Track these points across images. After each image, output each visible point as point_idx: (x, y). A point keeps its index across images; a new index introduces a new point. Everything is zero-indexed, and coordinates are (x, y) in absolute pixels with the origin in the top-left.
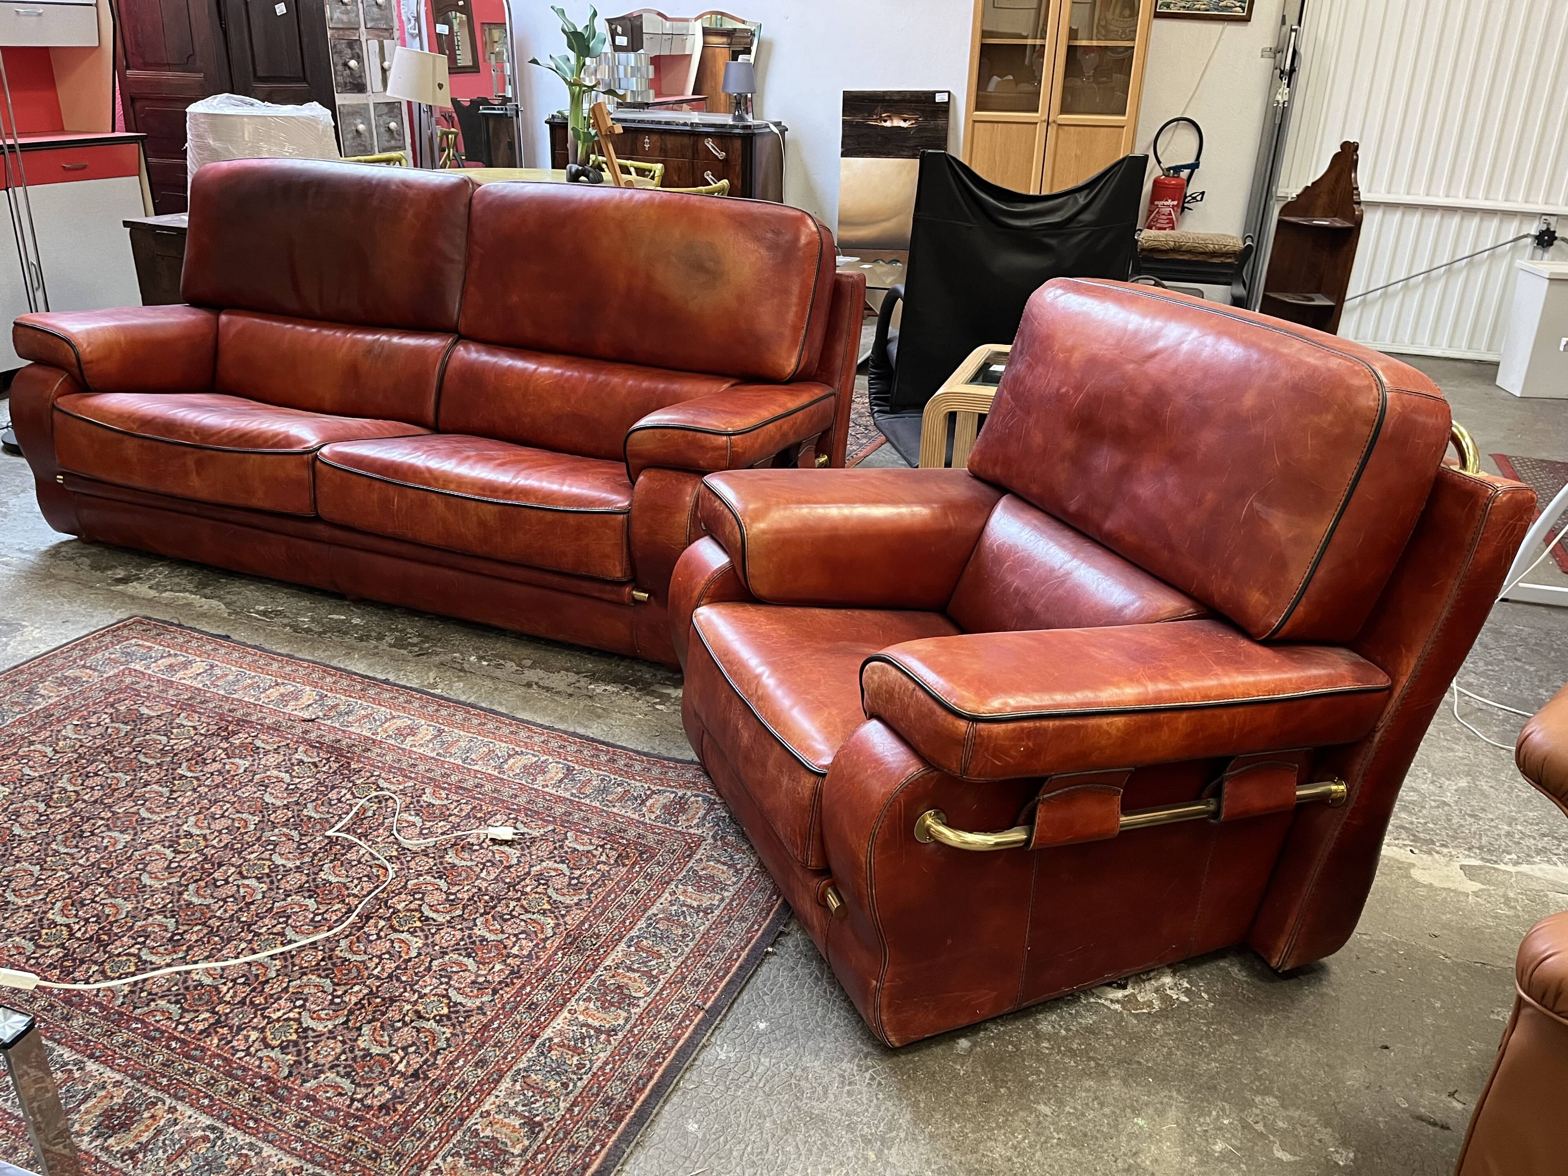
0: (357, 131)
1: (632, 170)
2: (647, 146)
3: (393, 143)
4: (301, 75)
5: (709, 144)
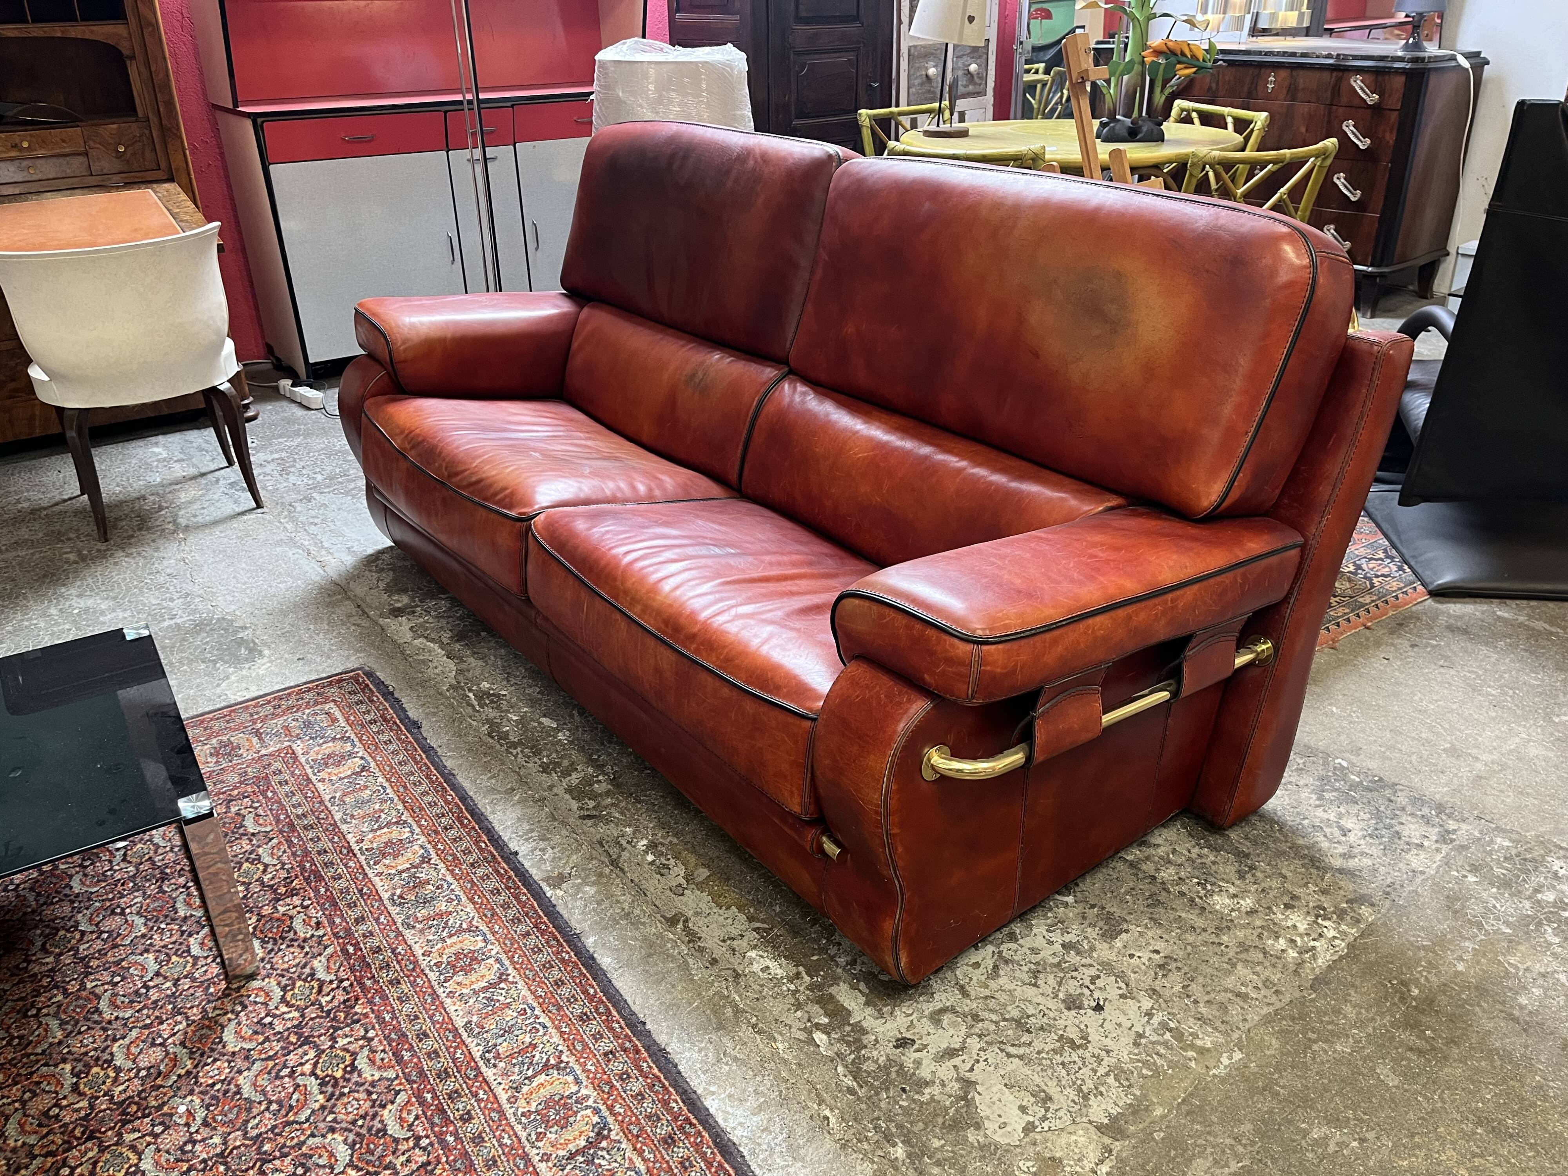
0: (927, 76)
1: (1229, 120)
2: (1270, 86)
3: (971, 88)
4: (855, 13)
5: (1357, 83)
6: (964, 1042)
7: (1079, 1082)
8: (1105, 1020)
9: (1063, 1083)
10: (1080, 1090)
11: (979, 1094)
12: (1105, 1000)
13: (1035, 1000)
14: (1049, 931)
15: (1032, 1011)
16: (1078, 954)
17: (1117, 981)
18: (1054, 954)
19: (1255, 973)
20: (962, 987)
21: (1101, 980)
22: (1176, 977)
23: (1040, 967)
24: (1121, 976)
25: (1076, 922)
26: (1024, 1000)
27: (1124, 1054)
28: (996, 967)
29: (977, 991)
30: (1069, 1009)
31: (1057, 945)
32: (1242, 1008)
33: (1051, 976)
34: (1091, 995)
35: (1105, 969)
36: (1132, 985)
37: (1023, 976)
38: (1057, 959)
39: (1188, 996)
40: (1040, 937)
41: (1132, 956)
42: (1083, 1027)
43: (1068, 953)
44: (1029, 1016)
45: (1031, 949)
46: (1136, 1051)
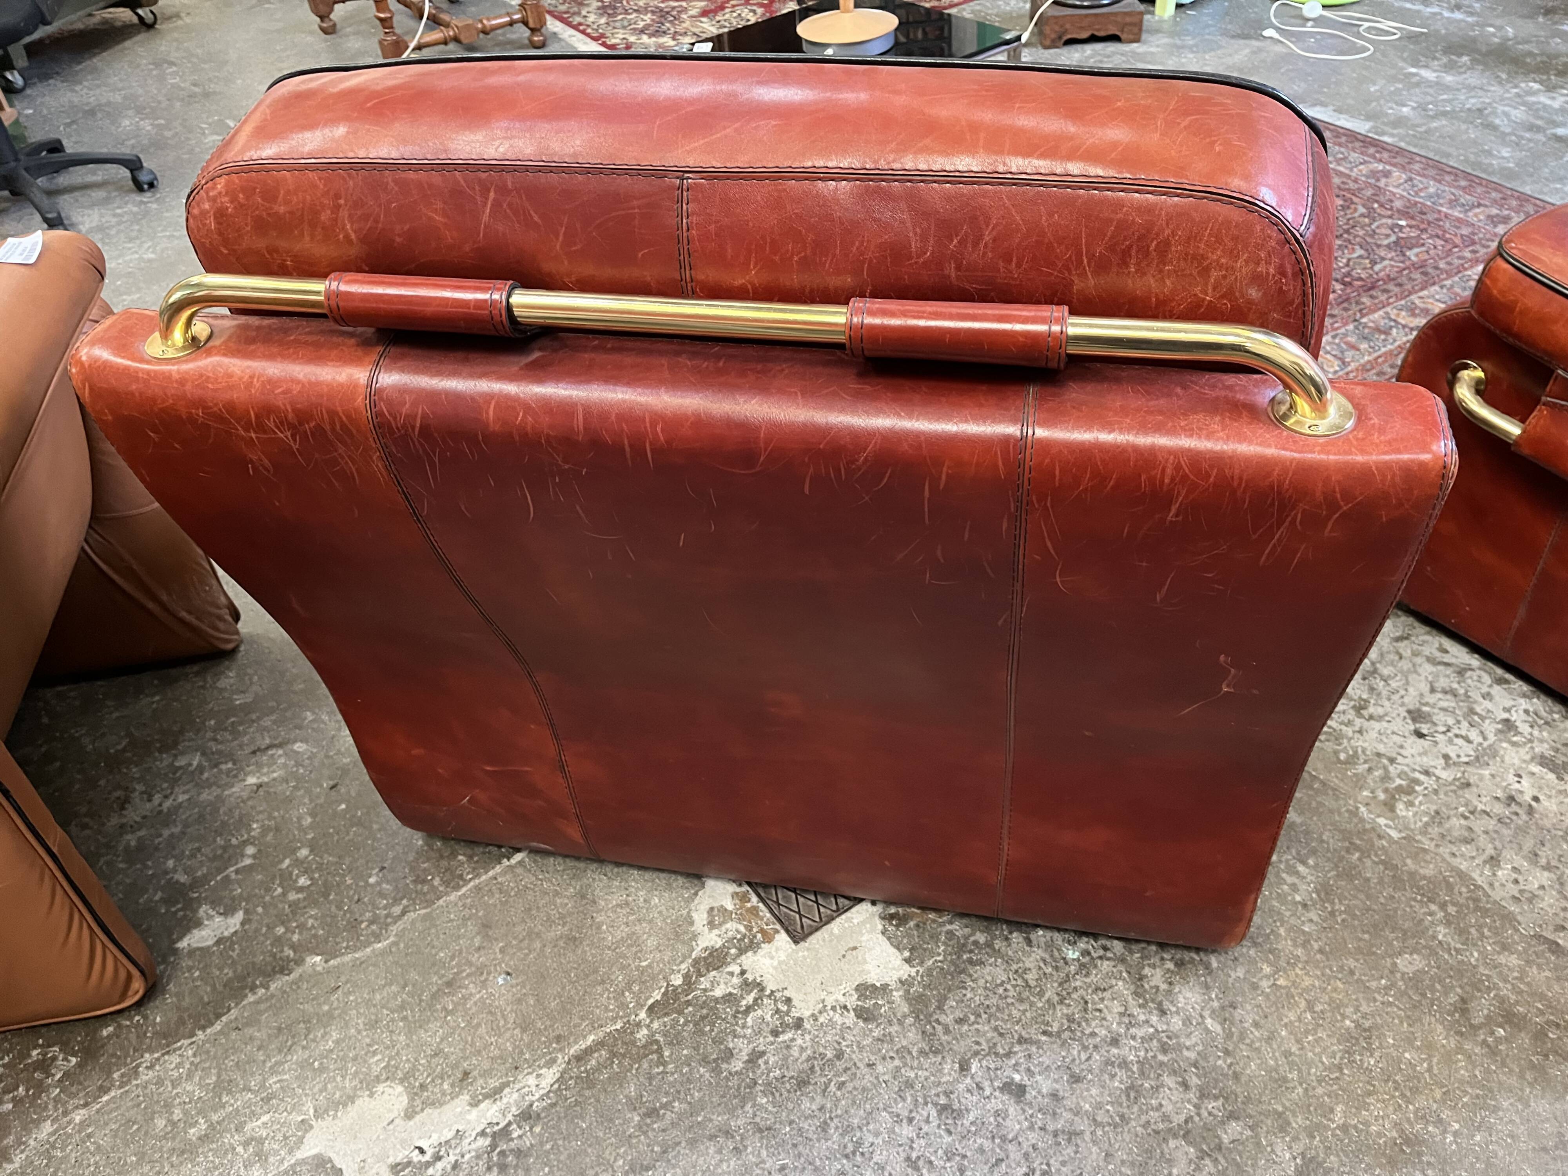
8: (1404, 737)
12: (1436, 742)
13: (1411, 689)
14: (1526, 712)
15: (1394, 684)
16: (1500, 731)
17: (1469, 756)
18: (1489, 711)
19: (1542, 887)
20: (1407, 638)
21: (1465, 744)
22: (1499, 809)
23: (1463, 698)
24: (1478, 760)
25: (1554, 737)
26: (1407, 680)
27: (1360, 743)
28: (1447, 665)
29: (1405, 648)
30: (1409, 712)
31: (1506, 716)
32: (1473, 858)
33: (1453, 704)
34: (1436, 732)
35: (1484, 749)
36: (1469, 769)
37: (1443, 683)
38: (1484, 713)
39: (1472, 813)
40: (1512, 703)
41: (1520, 776)
42: (1387, 718)
43: (1498, 723)
44: (1385, 681)
45: (1489, 694)
46: (1368, 753)
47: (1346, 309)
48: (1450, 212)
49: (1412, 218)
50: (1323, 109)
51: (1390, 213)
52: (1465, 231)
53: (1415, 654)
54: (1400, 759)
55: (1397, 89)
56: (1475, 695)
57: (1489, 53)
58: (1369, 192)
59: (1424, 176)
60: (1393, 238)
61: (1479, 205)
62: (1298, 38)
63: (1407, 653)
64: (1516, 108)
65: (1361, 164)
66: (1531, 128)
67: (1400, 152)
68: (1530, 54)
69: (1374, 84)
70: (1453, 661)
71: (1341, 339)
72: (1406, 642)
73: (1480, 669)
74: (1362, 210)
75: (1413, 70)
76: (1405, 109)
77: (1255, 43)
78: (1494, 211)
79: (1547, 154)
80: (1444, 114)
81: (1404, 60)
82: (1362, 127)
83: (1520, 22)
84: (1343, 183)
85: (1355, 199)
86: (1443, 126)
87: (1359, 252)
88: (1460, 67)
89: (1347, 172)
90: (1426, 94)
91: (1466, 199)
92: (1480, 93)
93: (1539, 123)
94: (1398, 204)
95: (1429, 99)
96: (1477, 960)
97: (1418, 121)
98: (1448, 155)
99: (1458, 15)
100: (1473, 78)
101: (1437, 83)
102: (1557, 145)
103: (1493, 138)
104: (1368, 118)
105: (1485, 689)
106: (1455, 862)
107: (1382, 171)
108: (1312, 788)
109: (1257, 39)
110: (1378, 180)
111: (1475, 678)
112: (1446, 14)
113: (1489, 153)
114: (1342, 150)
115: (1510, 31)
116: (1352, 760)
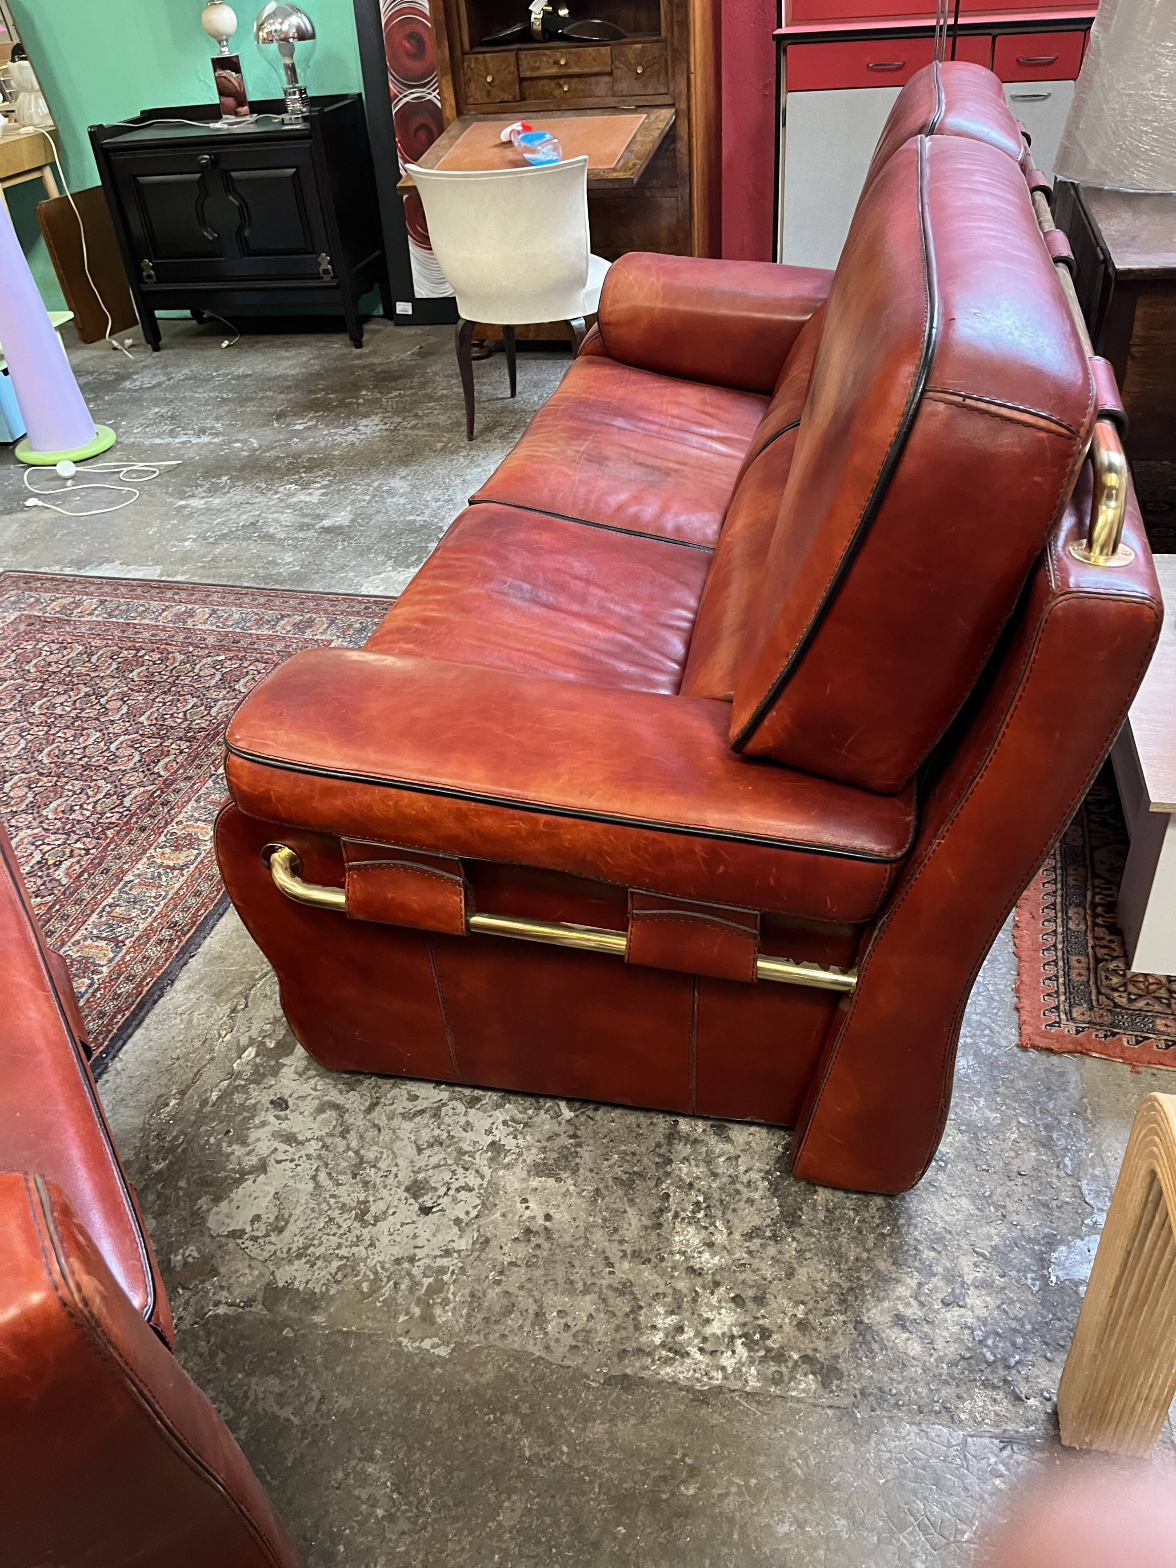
6: (308, 1140)
7: (316, 1242)
8: (413, 1222)
9: (307, 1231)
10: (306, 1248)
11: (254, 1182)
12: (442, 1210)
13: (400, 1161)
14: (505, 1123)
15: (383, 1165)
16: (491, 1159)
17: (476, 1207)
18: (475, 1143)
19: (591, 1317)
20: (377, 1104)
21: (468, 1194)
22: (523, 1251)
23: (448, 1142)
24: (486, 1206)
25: (538, 1136)
26: (393, 1153)
27: (377, 1258)
28: (421, 1112)
29: (379, 1116)
30: (407, 1190)
31: (490, 1139)
32: (521, 1327)
33: (442, 1156)
34: (439, 1197)
35: (486, 1190)
36: (482, 1221)
37: (425, 1136)
38: (471, 1148)
39: (501, 1273)
40: (490, 1121)
41: (525, 1201)
42: (391, 1211)
43: (486, 1152)
44: (374, 1166)
45: (468, 1123)
46: (387, 1266)
47: (199, 767)
48: (259, 632)
49: (229, 650)
50: (109, 566)
51: (207, 651)
52: (279, 647)
53: (391, 1117)
54: (420, 1253)
55: (174, 526)
56: (458, 1132)
57: (242, 469)
58: (180, 637)
59: (224, 604)
60: (218, 676)
61: (283, 616)
62: (63, 499)
63: (383, 1121)
64: (282, 513)
65: (164, 610)
66: (301, 527)
67: (194, 587)
68: (278, 458)
69: (152, 527)
70: (426, 1104)
71: (205, 799)
72: (378, 1108)
73: (450, 1100)
74: (180, 657)
75: (183, 503)
76: (186, 544)
77: (20, 515)
78: (298, 618)
79: (323, 548)
80: (224, 537)
81: (171, 495)
82: (152, 573)
83: (259, 431)
84: (153, 635)
85: (170, 648)
86: (226, 549)
87: (193, 701)
88: (223, 487)
89: (153, 623)
90: (201, 522)
91: (269, 614)
92: (248, 506)
93: (306, 520)
94: (211, 640)
95: (206, 526)
96: (568, 1454)
97: (203, 551)
98: (240, 576)
99: (205, 439)
100: (238, 494)
101: (208, 509)
102: (329, 537)
103: (273, 547)
104: (157, 563)
105: (463, 1120)
106: (507, 1344)
107: (185, 612)
108: (347, 1350)
109: (22, 511)
110: (185, 622)
111: (451, 1112)
112: (194, 440)
113: (274, 563)
114: (141, 602)
115: (254, 442)
116: (376, 1285)
